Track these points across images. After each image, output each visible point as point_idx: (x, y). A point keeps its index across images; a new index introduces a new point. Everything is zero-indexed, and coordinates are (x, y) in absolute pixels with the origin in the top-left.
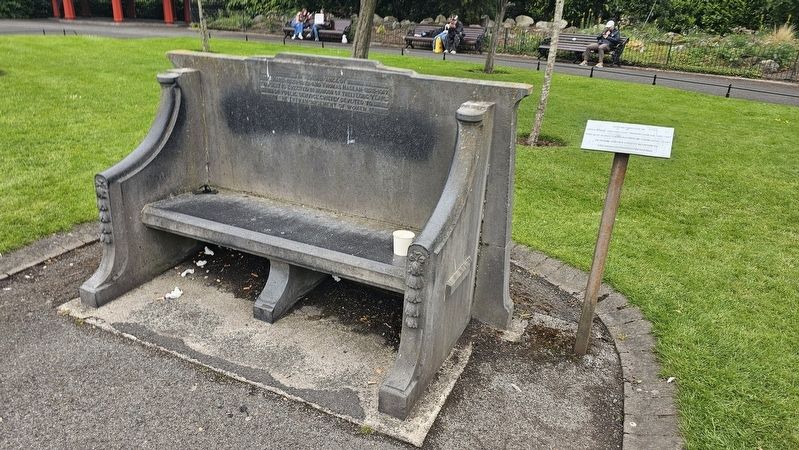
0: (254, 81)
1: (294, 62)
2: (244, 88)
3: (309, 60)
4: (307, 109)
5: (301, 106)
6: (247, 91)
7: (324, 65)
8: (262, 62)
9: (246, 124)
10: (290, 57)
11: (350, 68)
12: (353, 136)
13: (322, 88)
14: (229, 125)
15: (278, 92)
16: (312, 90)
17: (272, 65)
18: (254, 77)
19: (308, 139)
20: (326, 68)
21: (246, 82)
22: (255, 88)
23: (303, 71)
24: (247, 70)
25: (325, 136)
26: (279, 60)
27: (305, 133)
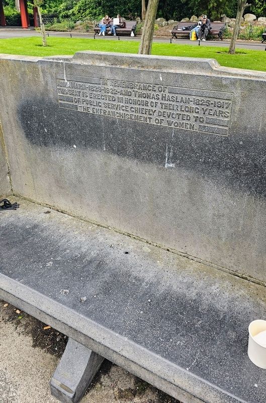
0: (50, 87)
1: (97, 63)
2: (39, 95)
3: (116, 60)
4: (114, 122)
5: (106, 119)
6: (43, 99)
7: (135, 68)
8: (57, 64)
9: (44, 136)
10: (92, 57)
11: (172, 71)
12: (174, 159)
13: (133, 98)
14: (27, 136)
15: (78, 101)
16: (120, 100)
17: (70, 67)
18: (49, 83)
19: (115, 157)
20: (140, 71)
21: (41, 89)
22: (51, 96)
23: (108, 75)
24: (41, 74)
25: (136, 155)
26: (79, 62)
27: (111, 150)
